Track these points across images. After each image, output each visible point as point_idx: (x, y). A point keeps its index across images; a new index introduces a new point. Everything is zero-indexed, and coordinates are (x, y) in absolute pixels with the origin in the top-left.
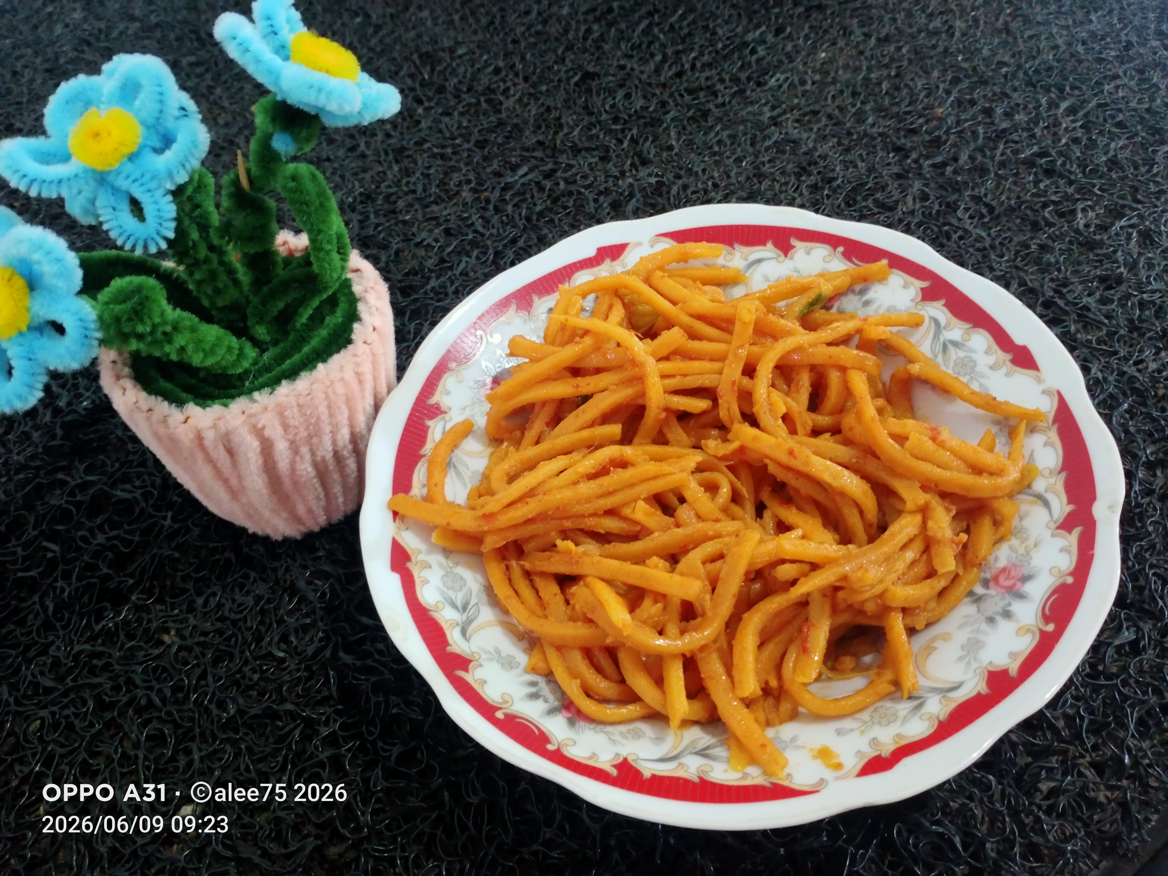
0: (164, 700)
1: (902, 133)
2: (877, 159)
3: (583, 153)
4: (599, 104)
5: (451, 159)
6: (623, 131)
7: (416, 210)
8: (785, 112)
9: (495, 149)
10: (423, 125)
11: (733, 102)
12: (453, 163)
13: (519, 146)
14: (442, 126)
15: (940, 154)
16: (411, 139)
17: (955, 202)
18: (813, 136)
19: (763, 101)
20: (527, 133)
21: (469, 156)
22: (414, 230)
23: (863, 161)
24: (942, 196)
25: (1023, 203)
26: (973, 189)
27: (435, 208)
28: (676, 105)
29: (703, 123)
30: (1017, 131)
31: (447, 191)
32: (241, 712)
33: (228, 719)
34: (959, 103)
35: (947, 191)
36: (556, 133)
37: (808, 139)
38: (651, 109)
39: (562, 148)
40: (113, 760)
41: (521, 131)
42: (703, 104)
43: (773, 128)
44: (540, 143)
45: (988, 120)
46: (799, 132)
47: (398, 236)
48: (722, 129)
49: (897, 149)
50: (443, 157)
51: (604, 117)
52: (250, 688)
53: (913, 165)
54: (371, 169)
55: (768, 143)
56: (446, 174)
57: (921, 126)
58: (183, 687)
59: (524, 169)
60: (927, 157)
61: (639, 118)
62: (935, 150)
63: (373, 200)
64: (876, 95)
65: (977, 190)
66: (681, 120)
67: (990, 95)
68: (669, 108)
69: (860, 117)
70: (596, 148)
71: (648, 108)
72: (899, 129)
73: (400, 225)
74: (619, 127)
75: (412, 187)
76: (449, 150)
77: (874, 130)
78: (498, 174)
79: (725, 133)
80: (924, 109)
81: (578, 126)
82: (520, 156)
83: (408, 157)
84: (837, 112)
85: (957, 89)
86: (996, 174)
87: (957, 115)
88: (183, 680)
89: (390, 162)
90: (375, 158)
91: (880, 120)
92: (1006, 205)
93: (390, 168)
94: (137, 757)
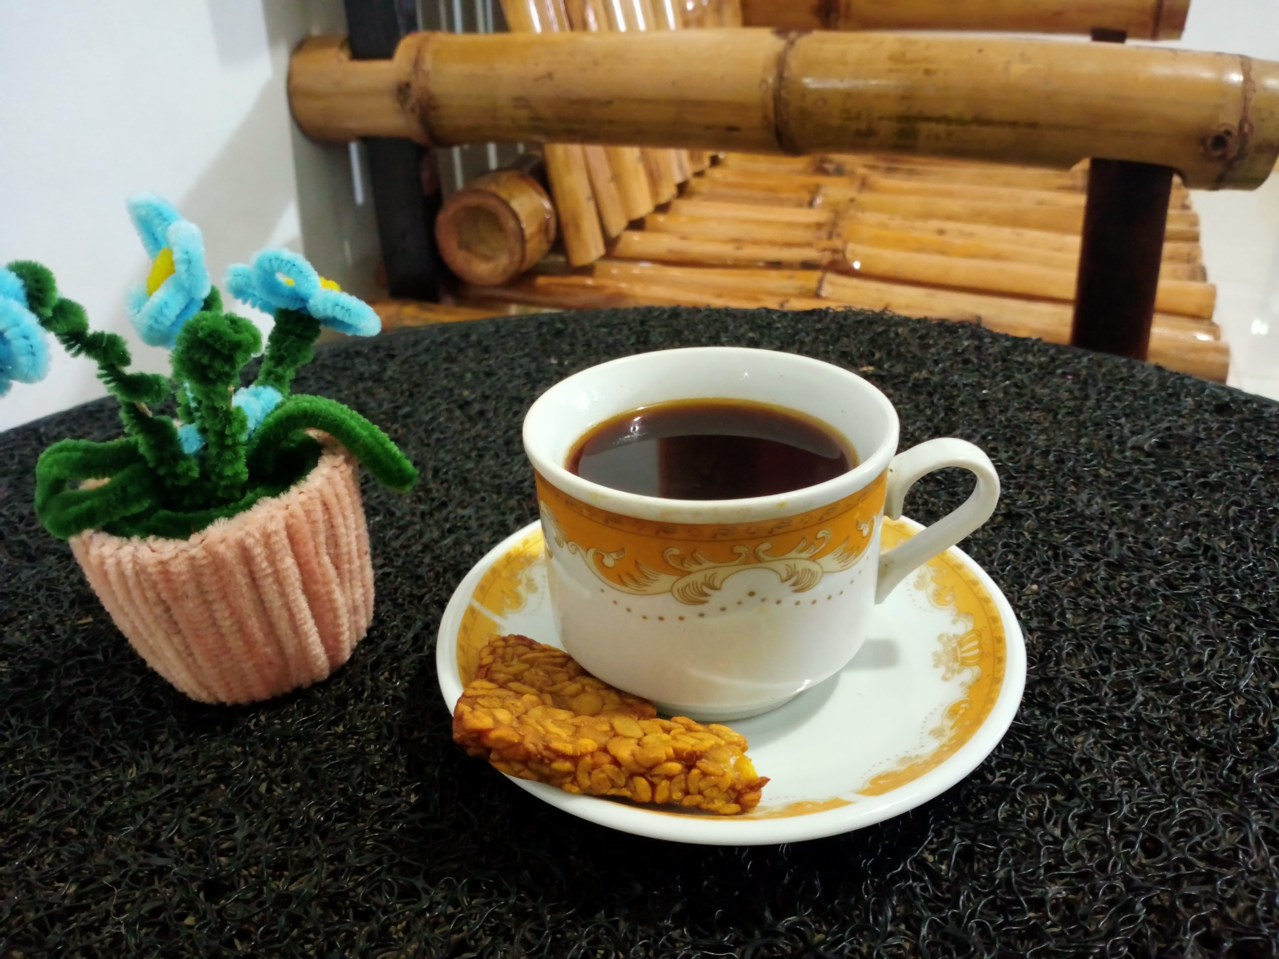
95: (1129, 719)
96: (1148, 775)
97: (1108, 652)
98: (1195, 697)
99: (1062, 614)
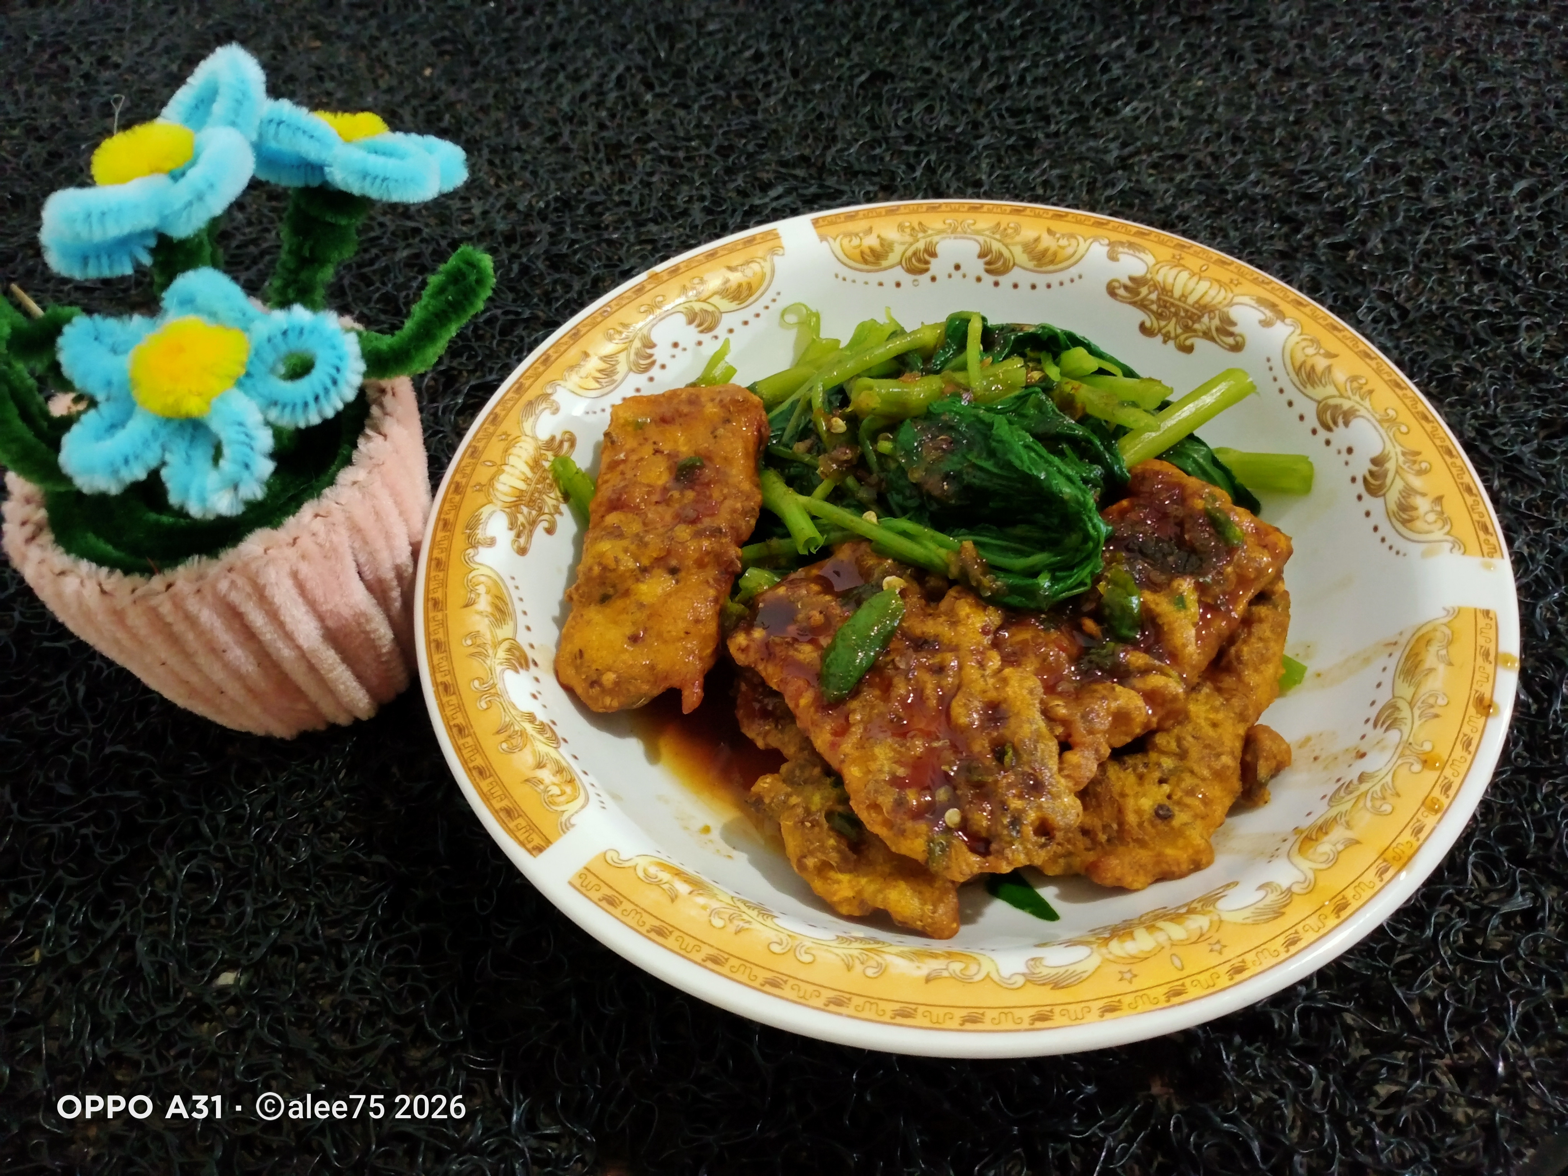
0: (215, 831)
1: (1294, 199)
2: (1257, 229)
3: (860, 177)
4: (889, 117)
5: (682, 167)
6: (917, 154)
7: (627, 228)
8: (1138, 152)
9: (743, 159)
10: (651, 116)
11: (1071, 132)
12: (684, 171)
13: (775, 158)
14: (676, 121)
15: (1343, 231)
16: (632, 134)
17: (1356, 298)
18: (1173, 190)
19: (1111, 135)
20: (789, 143)
21: (706, 165)
22: (622, 252)
23: (1237, 229)
24: (1339, 288)
25: (1447, 309)
26: (1382, 284)
27: (653, 228)
28: (993, 128)
29: (1027, 157)
30: (1451, 214)
31: (671, 208)
32: (315, 858)
33: (298, 866)
34: (1377, 167)
35: (1347, 282)
36: (827, 148)
37: (1166, 192)
38: (958, 130)
39: (833, 168)
40: (138, 901)
41: (780, 139)
42: (1030, 131)
43: (1120, 172)
44: (804, 159)
45: (1412, 194)
46: (1155, 181)
47: (600, 259)
48: (1051, 167)
49: (1285, 219)
50: (672, 161)
51: (894, 133)
52: (331, 828)
53: (1304, 243)
54: (575, 167)
55: (1109, 192)
56: (673, 185)
57: (1322, 191)
58: (243, 817)
59: (779, 190)
60: (1325, 235)
61: (941, 139)
62: (1337, 226)
63: (571, 209)
64: (1264, 144)
65: (1387, 285)
66: (998, 149)
67: (1420, 161)
68: (982, 131)
69: (1240, 172)
70: (879, 173)
71: (954, 128)
72: (1291, 192)
73: (604, 245)
74: (913, 149)
75: (626, 198)
76: (681, 154)
77: (1258, 190)
78: (742, 193)
79: (1055, 172)
80: (1328, 169)
81: (857, 141)
82: (775, 172)
83: (626, 157)
84: (1209, 160)
85: (1377, 148)
86: (1416, 267)
87: (1372, 183)
88: (245, 808)
89: (600, 162)
90: (582, 153)
91: (1266, 177)
92: (1424, 310)
93: (600, 169)
94: (170, 900)
95: (1235, 192)
96: (1232, 233)
97: (1242, 140)
98: (1302, 181)
99: (1215, 108)
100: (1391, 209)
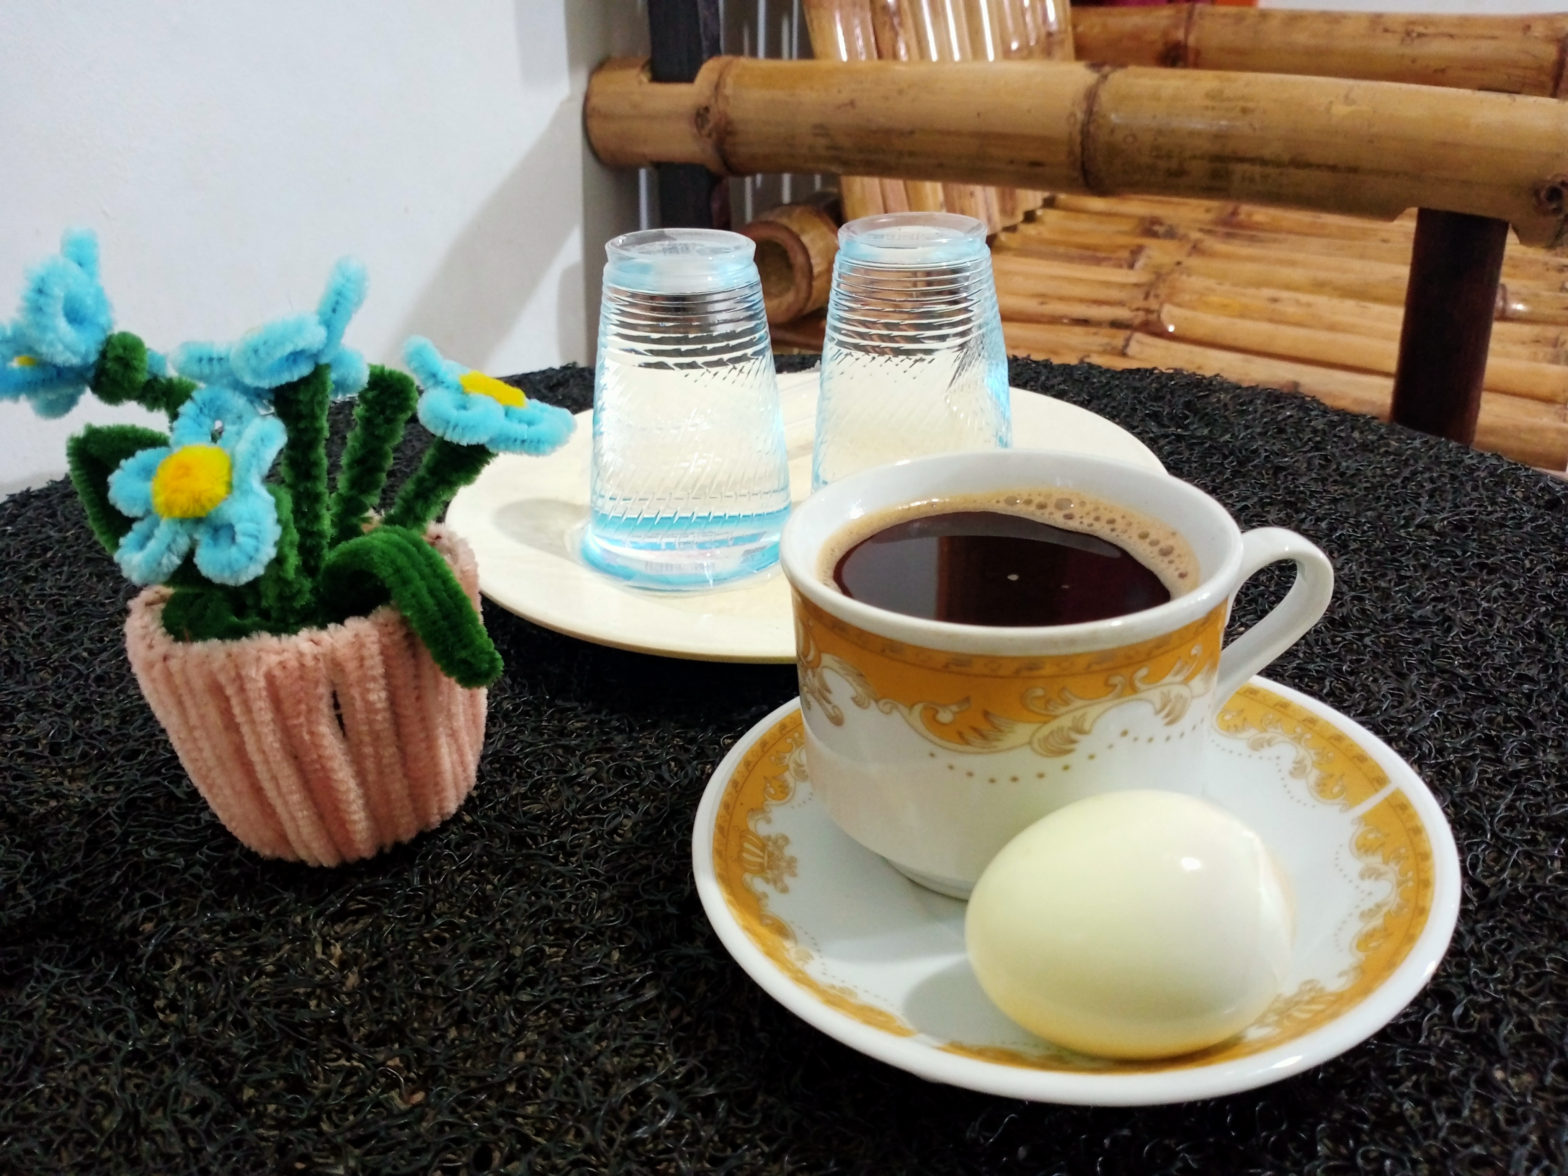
86: (1495, 836)
100: (1463, 770)
